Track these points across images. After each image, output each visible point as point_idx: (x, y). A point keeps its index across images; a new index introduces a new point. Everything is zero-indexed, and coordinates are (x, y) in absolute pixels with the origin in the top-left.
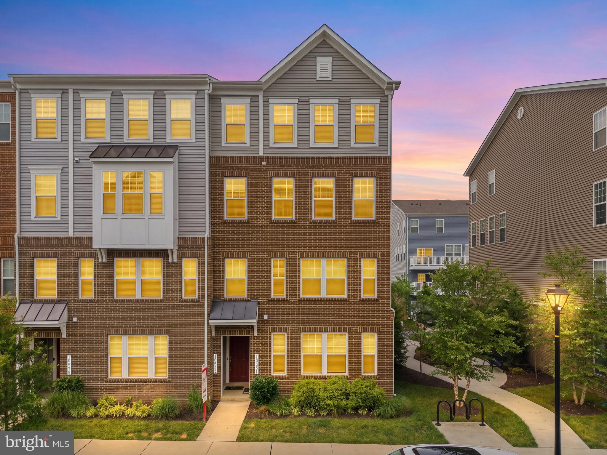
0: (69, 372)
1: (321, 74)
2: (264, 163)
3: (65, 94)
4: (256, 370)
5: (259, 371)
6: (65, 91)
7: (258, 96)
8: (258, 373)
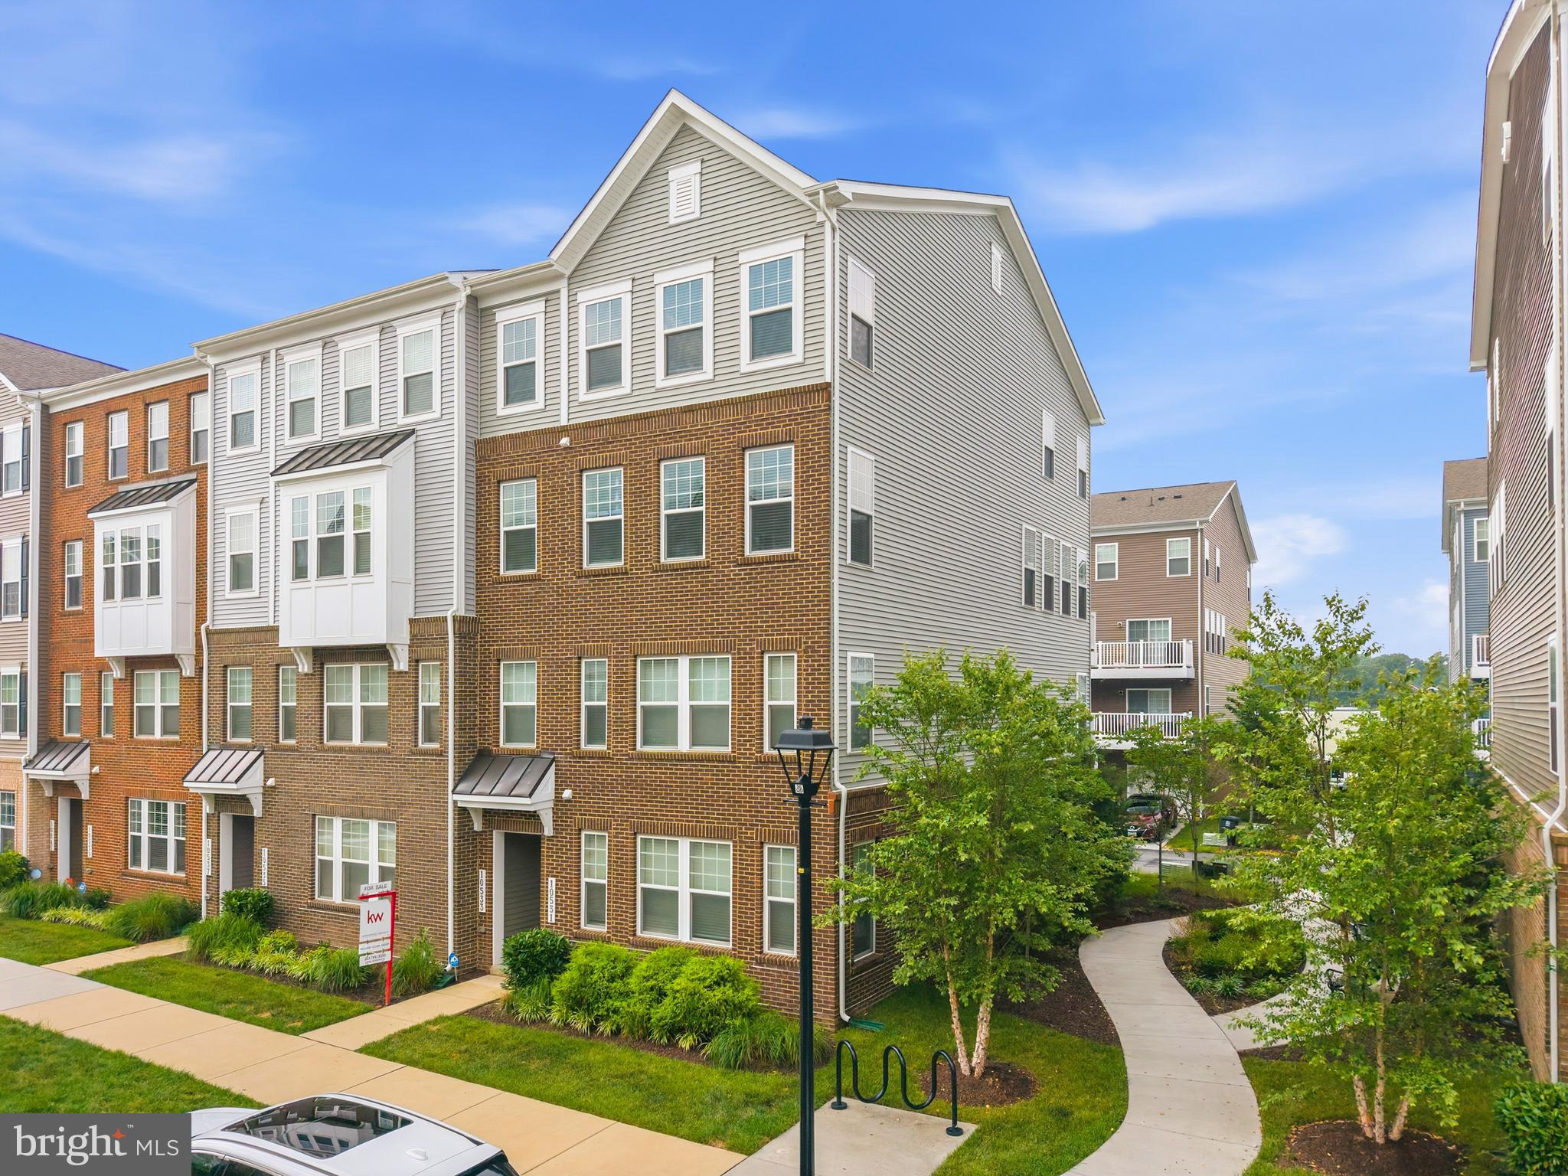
0: (265, 882)
1: (679, 208)
2: (565, 441)
3: (266, 361)
4: (549, 913)
5: (556, 916)
6: (266, 355)
7: (558, 291)
8: (554, 921)
